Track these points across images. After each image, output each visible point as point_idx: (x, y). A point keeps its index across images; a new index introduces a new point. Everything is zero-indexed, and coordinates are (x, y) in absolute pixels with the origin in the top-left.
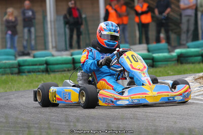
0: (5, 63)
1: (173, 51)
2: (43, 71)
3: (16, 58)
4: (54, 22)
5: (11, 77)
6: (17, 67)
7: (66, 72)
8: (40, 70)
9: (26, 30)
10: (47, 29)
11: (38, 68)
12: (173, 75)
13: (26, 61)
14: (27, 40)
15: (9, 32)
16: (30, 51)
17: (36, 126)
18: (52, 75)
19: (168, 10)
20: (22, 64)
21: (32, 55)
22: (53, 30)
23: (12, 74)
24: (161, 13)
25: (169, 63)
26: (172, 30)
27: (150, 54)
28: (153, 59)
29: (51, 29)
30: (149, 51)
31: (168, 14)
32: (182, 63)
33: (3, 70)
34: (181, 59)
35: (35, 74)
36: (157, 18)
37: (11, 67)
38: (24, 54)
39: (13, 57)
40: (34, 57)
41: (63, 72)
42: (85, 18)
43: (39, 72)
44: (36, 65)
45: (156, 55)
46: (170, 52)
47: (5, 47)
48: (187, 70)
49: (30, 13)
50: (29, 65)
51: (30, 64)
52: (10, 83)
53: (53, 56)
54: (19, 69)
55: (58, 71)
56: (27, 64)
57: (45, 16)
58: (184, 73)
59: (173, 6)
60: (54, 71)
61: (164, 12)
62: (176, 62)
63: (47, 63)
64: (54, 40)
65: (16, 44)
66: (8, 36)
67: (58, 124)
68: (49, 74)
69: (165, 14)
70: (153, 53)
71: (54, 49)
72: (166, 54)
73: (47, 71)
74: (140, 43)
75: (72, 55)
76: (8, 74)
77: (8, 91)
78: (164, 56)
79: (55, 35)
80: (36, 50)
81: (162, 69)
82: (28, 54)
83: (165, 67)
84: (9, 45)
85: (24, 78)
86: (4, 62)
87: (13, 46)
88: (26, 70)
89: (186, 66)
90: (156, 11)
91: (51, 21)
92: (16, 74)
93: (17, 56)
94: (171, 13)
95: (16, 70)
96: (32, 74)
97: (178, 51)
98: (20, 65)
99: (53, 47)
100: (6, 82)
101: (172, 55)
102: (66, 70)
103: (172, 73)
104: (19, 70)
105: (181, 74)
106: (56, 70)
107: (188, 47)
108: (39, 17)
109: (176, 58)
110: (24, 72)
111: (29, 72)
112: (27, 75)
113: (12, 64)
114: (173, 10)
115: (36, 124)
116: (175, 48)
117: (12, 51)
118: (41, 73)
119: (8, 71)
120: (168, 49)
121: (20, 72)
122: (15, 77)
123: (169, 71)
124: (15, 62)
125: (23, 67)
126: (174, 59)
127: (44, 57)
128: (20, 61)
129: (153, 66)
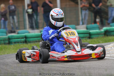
0: (1, 37)
1: (102, 29)
2: (23, 42)
3: (7, 34)
6: (7, 40)
7: (37, 43)
8: (22, 42)
9: (11, 17)
11: (20, 40)
12: (102, 43)
13: (12, 36)
14: (13, 24)
15: (3, 19)
16: (16, 30)
17: (20, 75)
18: (29, 44)
20: (11, 38)
21: (16, 32)
23: (5, 44)
25: (99, 36)
27: (88, 30)
28: (90, 34)
30: (87, 29)
32: (107, 36)
34: (107, 33)
35: (19, 44)
37: (4, 40)
38: (12, 32)
39: (5, 34)
40: (18, 33)
41: (35, 43)
43: (21, 42)
44: (19, 38)
45: (91, 31)
48: (110, 40)
49: (13, 7)
51: (16, 38)
52: (4, 50)
53: (29, 33)
55: (32, 42)
56: (13, 38)
57: (24, 9)
58: (109, 42)
60: (30, 42)
62: (104, 35)
63: (26, 37)
65: (7, 26)
66: (2, 21)
67: (32, 74)
68: (27, 44)
70: (90, 30)
72: (97, 31)
73: (26, 42)
74: (83, 24)
75: (41, 32)
76: (2, 44)
77: (2, 54)
78: (96, 32)
80: (19, 29)
81: (95, 40)
82: (14, 32)
83: (97, 38)
85: (12, 46)
88: (13, 42)
89: (110, 38)
92: (7, 44)
93: (8, 33)
95: (7, 42)
96: (17, 44)
97: (105, 28)
98: (9, 39)
99: (29, 28)
100: (1, 49)
101: (101, 31)
102: (38, 41)
103: (101, 42)
104: (9, 41)
105: (107, 42)
106: (31, 41)
107: (111, 26)
108: (20, 9)
109: (104, 33)
110: (12, 43)
111: (15, 43)
112: (14, 45)
113: (5, 38)
115: (20, 74)
117: (4, 30)
118: (22, 43)
119: (3, 42)
120: (99, 28)
121: (10, 43)
122: (7, 46)
123: (100, 41)
124: (7, 37)
125: (12, 40)
126: (103, 33)
127: (24, 33)
128: (10, 36)
129: (90, 38)
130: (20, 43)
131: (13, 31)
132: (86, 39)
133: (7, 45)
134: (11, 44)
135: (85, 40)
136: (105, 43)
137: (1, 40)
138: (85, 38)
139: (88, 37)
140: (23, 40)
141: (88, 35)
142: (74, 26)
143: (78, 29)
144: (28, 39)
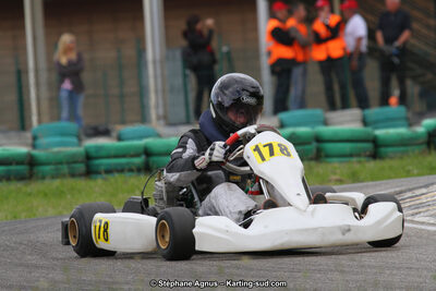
0: (59, 152)
1: (418, 123)
2: (139, 170)
3: (80, 140)
4: (161, 62)
5: (70, 182)
6: (81, 162)
8: (134, 167)
10: (148, 77)
11: (128, 164)
12: (419, 175)
13: (99, 148)
16: (110, 127)
19: (406, 35)
20: (94, 154)
21: (114, 134)
22: (159, 80)
23: (73, 175)
24: (389, 40)
25: (409, 148)
26: (414, 78)
27: (369, 129)
28: (375, 141)
29: (155, 77)
30: (365, 122)
31: (405, 43)
33: (52, 167)
35: (122, 175)
36: (382, 52)
37: (71, 160)
38: (97, 132)
39: (75, 140)
40: (120, 139)
42: (228, 53)
43: (131, 170)
44: (124, 156)
45: (380, 133)
46: (410, 125)
47: (59, 118)
50: (108, 157)
51: (113, 153)
52: (69, 196)
53: (159, 136)
54: (88, 166)
56: (103, 153)
57: (141, 51)
59: (415, 26)
61: (396, 38)
62: (424, 147)
63: (147, 152)
64: (161, 102)
65: (80, 112)
66: (64, 95)
69: (398, 43)
70: (377, 128)
71: (162, 122)
72: (401, 131)
73: (147, 169)
76: (63, 176)
78: (399, 134)
79: (164, 91)
80: (123, 122)
81: (395, 163)
82: (106, 133)
83: (401, 158)
84: (65, 114)
85: (98, 183)
86: (56, 149)
87: (73, 117)
88: (102, 168)
90: (379, 36)
91: (154, 62)
92: (81, 175)
93: (83, 137)
94: (413, 41)
95: (81, 167)
96: (117, 175)
97: (429, 123)
98: (89, 157)
99: (158, 118)
100: (59, 194)
101: (416, 133)
103: (415, 172)
109: (425, 138)
110: (98, 173)
111: (109, 171)
112: (105, 179)
113: (74, 155)
114: (415, 34)
116: (421, 115)
117: (72, 126)
118: (134, 174)
119: (65, 169)
120: (407, 119)
121: (90, 172)
122: (81, 183)
123: (411, 168)
125: (97, 162)
126: (421, 141)
127: (141, 138)
128: (90, 147)
129: (375, 156)
130: (128, 174)
131: (101, 128)
132: (362, 159)
133: (83, 178)
134: (93, 176)
135: (360, 162)
136: (430, 174)
137: (61, 163)
138: (358, 155)
139: (368, 153)
140: (139, 161)
141: (369, 146)
142: (318, 112)
143: (334, 124)
144: (155, 159)
